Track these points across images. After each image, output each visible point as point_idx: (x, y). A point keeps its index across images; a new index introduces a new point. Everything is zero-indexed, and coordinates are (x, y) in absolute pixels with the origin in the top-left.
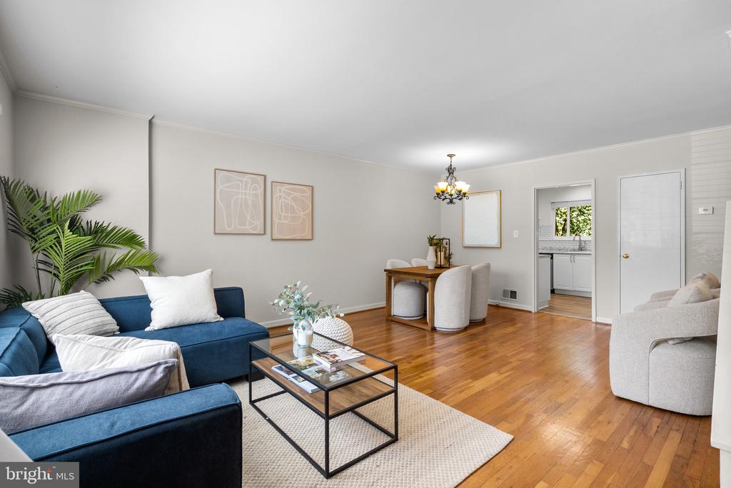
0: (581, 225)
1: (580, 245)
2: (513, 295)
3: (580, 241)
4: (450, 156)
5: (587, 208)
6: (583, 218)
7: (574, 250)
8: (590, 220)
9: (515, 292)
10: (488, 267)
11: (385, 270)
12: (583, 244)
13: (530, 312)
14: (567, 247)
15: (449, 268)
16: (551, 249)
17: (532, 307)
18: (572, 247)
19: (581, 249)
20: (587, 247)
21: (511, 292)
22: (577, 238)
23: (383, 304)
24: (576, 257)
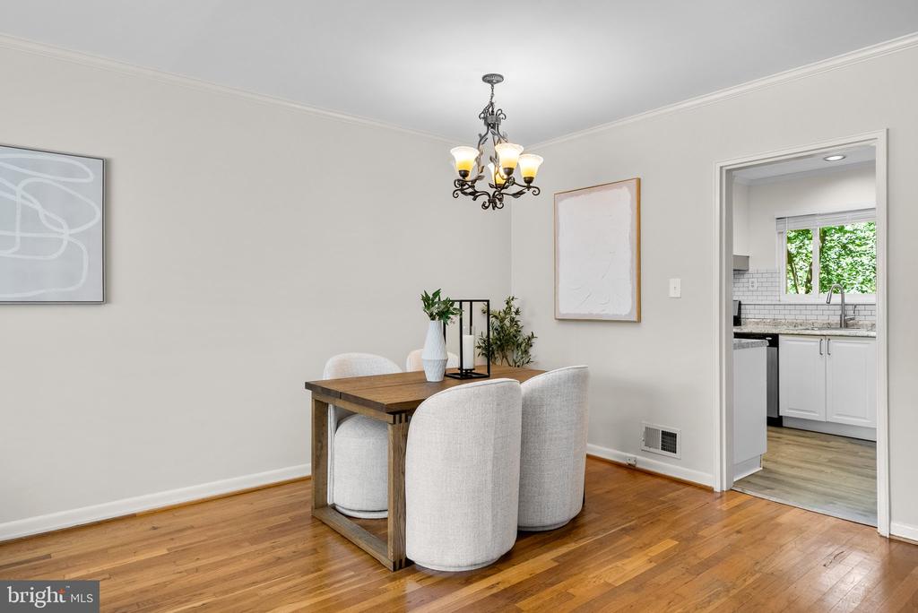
0: (846, 275)
1: (844, 314)
2: (669, 441)
3: (843, 305)
4: (491, 79)
5: (857, 242)
6: (849, 260)
7: (829, 326)
8: (862, 265)
9: (674, 436)
10: (580, 379)
11: (308, 386)
12: (850, 313)
13: (709, 490)
14: (812, 318)
15: (487, 377)
16: (776, 323)
17: (713, 476)
18: (823, 319)
19: (845, 324)
20: (860, 319)
21: (664, 433)
22: (836, 298)
23: (305, 468)
24: (835, 344)
